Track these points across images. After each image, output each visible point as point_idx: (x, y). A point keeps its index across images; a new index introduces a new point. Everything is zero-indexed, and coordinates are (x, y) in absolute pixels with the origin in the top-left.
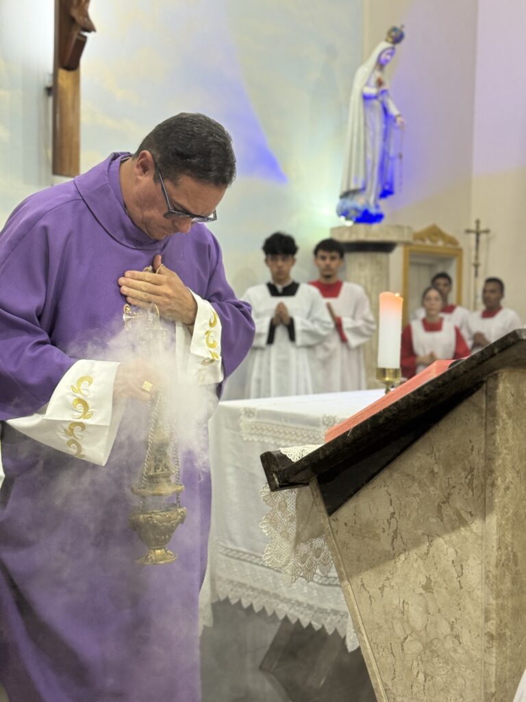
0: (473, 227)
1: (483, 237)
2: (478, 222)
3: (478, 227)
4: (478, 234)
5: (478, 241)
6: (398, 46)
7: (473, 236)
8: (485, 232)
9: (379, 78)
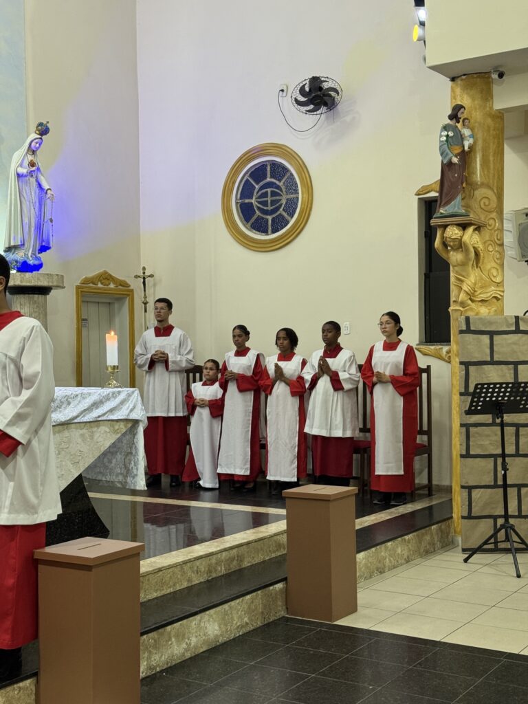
0: (140, 273)
2: (144, 269)
3: (144, 273)
4: (144, 278)
5: (144, 284)
7: (141, 280)
8: (149, 276)
9: (32, 161)
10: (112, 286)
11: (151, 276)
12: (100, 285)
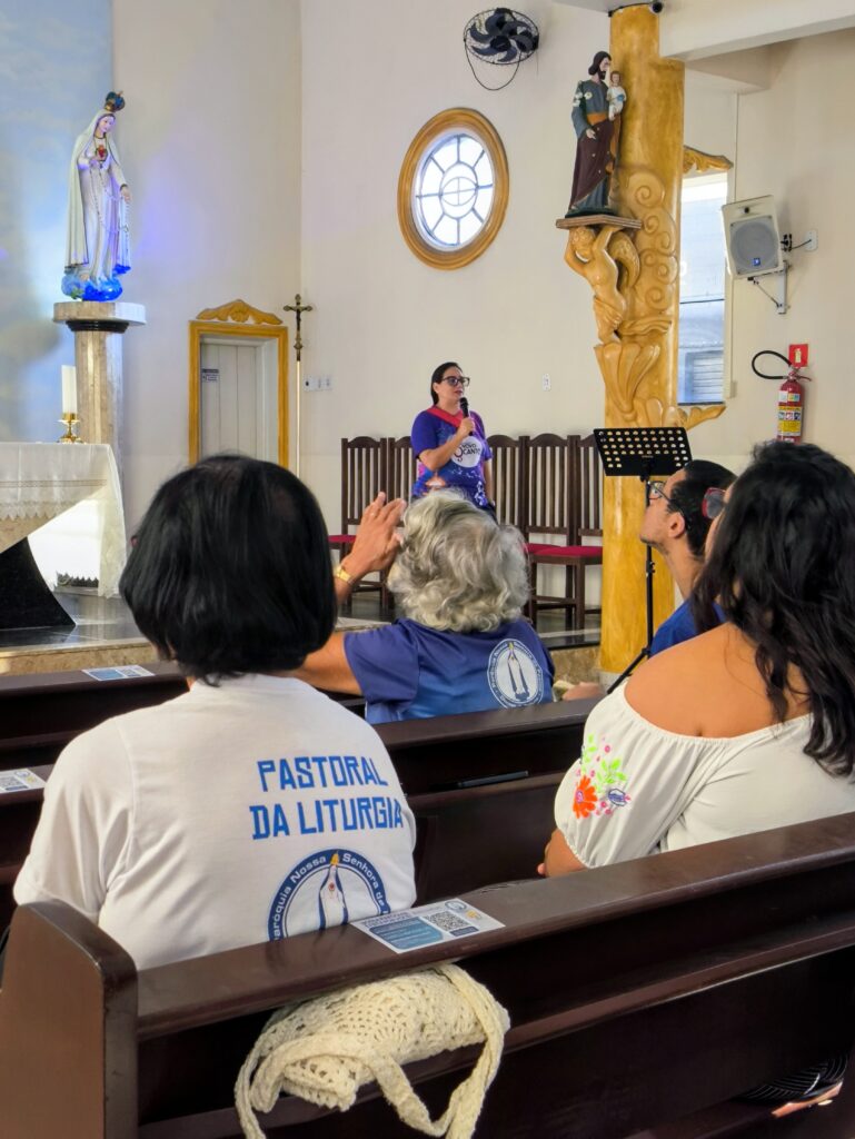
0: (294, 305)
1: (303, 314)
2: (298, 297)
3: (298, 304)
4: (298, 312)
5: (298, 319)
6: (117, 113)
7: (295, 314)
8: (306, 309)
9: (101, 146)
10: (251, 321)
11: (308, 309)
12: (230, 320)
